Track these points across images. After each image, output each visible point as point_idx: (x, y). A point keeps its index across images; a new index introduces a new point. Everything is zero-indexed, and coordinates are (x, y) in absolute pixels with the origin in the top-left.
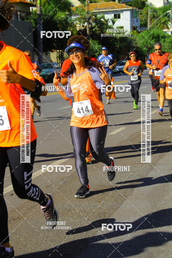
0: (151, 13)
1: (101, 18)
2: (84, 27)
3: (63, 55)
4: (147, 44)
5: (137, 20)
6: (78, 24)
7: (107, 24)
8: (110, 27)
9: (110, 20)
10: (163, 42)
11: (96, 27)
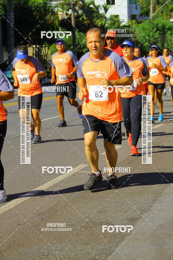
1: (89, 5)
2: (68, 16)
3: (41, 52)
5: (136, 6)
6: (61, 11)
7: (98, 12)
8: (101, 15)
9: (101, 6)
11: (84, 15)
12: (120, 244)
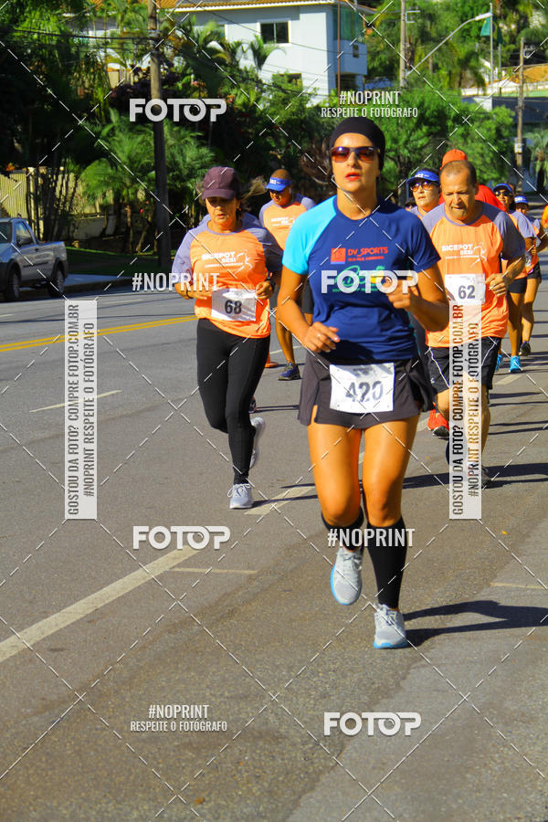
0: (412, 22)
1: (207, 41)
2: (141, 75)
3: (54, 189)
4: (395, 146)
5: (355, 48)
6: (115, 61)
7: (235, 65)
8: (245, 75)
9: (245, 47)
10: (461, 141)
11: (190, 74)
12: (304, 797)
